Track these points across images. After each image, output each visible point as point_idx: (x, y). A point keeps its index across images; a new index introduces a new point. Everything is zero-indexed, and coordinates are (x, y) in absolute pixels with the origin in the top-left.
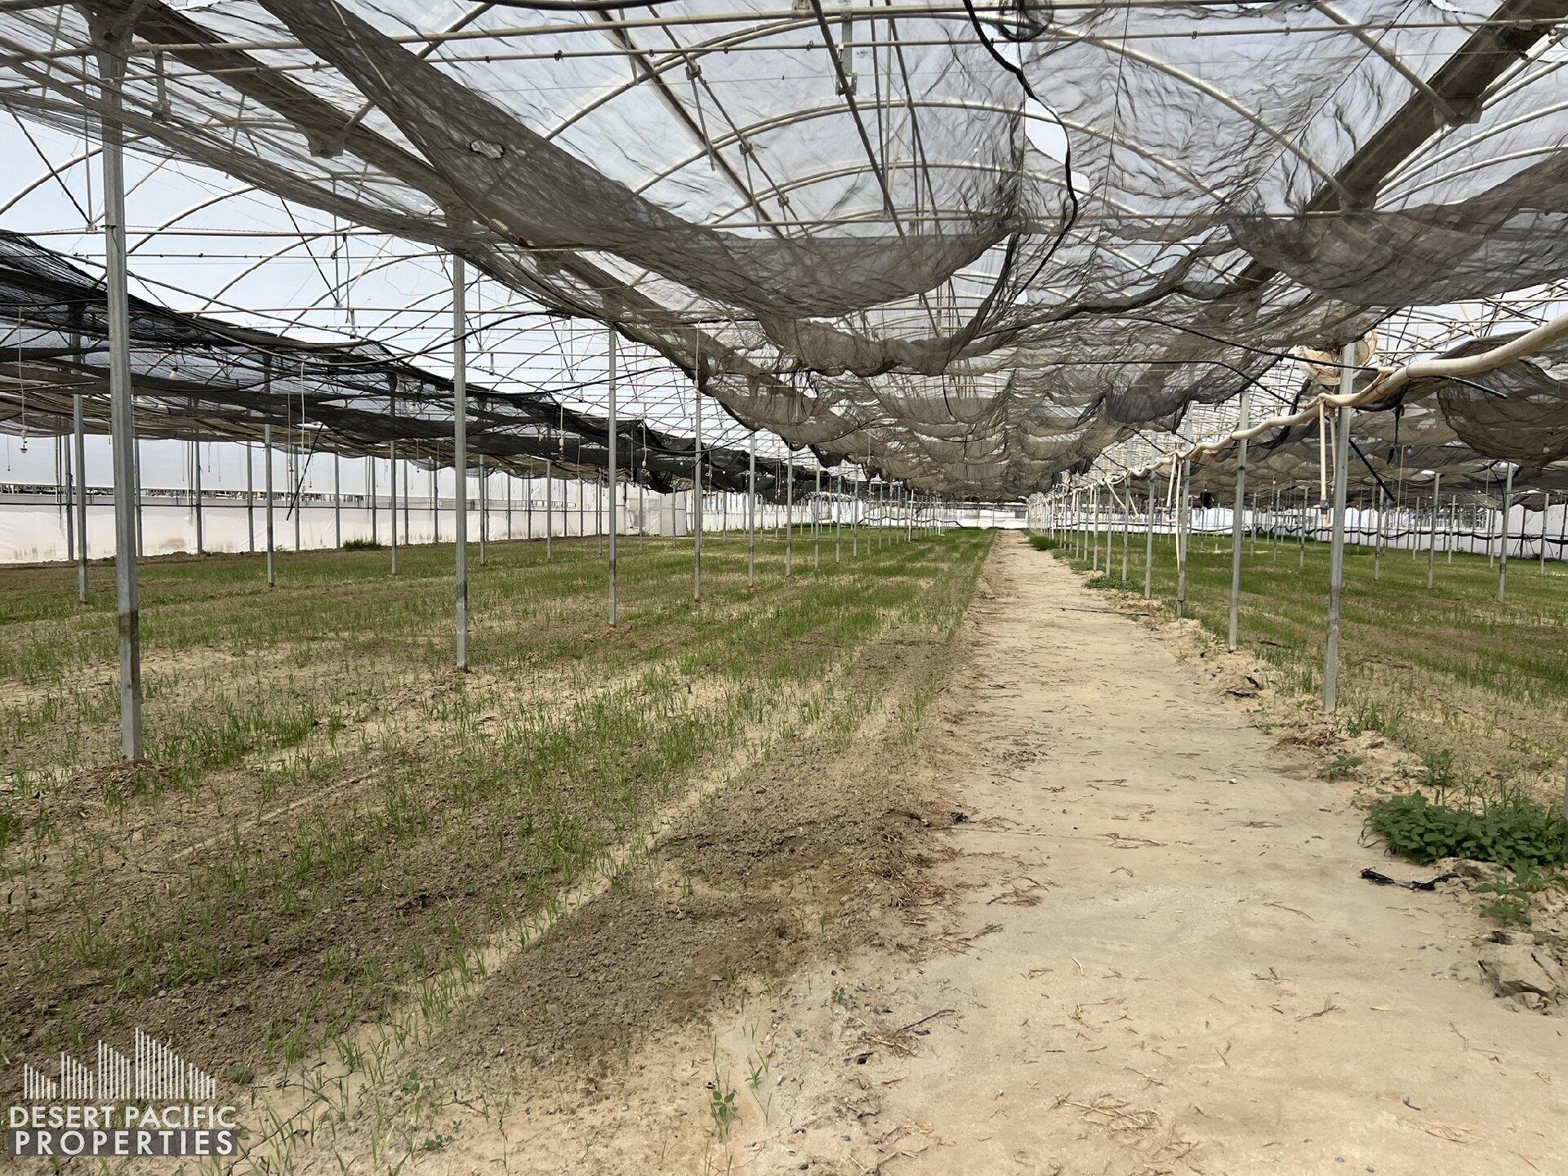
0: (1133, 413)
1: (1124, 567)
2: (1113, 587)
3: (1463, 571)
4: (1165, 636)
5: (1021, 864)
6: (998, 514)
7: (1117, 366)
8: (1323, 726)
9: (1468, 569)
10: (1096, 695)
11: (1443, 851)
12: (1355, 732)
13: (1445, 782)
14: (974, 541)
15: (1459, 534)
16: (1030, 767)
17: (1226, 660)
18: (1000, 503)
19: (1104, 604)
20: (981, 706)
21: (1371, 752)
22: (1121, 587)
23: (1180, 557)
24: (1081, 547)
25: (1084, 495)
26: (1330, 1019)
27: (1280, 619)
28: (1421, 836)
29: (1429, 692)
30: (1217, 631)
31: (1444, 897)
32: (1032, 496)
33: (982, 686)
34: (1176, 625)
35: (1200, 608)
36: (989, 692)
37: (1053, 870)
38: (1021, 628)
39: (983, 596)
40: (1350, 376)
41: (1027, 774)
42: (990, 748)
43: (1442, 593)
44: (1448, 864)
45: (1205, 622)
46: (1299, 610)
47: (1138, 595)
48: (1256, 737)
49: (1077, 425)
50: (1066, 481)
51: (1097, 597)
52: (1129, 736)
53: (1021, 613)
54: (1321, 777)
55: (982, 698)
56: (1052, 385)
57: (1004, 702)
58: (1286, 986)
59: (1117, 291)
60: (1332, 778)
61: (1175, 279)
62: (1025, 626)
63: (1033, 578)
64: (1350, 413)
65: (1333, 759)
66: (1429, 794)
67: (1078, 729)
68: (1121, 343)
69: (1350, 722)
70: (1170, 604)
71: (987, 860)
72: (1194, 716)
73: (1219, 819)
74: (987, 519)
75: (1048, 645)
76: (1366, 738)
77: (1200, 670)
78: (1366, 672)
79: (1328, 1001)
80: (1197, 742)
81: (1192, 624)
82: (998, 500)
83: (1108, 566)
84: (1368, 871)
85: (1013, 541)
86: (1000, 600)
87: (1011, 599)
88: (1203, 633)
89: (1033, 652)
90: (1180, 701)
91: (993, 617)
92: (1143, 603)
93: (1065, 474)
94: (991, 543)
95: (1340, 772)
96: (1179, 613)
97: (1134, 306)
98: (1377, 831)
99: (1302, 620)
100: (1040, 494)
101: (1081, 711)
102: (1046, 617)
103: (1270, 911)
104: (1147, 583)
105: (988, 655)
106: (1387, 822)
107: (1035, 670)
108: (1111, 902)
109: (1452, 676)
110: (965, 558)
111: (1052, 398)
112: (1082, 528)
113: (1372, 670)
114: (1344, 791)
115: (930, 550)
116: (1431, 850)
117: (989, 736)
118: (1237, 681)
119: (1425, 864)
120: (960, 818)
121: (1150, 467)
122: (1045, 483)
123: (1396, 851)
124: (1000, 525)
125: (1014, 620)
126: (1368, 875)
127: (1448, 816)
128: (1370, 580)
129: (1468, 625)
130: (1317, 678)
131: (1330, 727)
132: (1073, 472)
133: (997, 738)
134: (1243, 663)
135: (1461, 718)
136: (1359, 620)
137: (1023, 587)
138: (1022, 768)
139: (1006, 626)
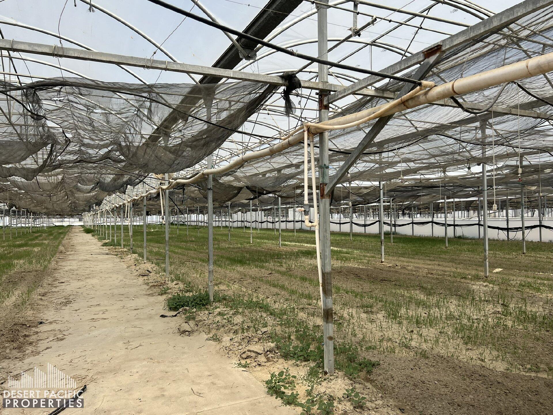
1: (115, 238)
2: (111, 245)
4: (126, 260)
5: (61, 331)
6: (72, 220)
10: (97, 281)
11: (180, 306)
13: (190, 291)
14: (60, 231)
16: (69, 305)
17: (143, 266)
18: (72, 216)
19: (107, 252)
20: (54, 290)
21: (175, 286)
22: (114, 245)
23: (131, 234)
24: (102, 231)
26: (139, 348)
28: (176, 304)
30: (142, 257)
31: (178, 317)
32: (84, 213)
33: (56, 283)
34: (130, 256)
35: (139, 250)
36: (58, 285)
37: (71, 331)
39: (61, 252)
41: (68, 307)
42: (55, 302)
44: (181, 309)
45: (139, 255)
47: (120, 247)
48: (145, 287)
49: (91, 191)
50: (95, 208)
51: (106, 249)
52: (104, 292)
53: (75, 257)
54: (159, 295)
55: (55, 287)
56: (79, 179)
57: (63, 287)
58: (131, 343)
60: (162, 294)
61: (107, 156)
62: (75, 262)
63: (82, 244)
64: (168, 191)
65: (164, 289)
67: (88, 292)
68: (98, 169)
69: (172, 279)
70: (129, 250)
71: (49, 333)
72: (128, 283)
73: (126, 310)
74: (67, 222)
75: (83, 267)
76: (175, 282)
77: (133, 270)
79: (140, 344)
80: (126, 290)
81: (135, 255)
82: (70, 215)
83: (111, 238)
85: (77, 230)
86: (68, 253)
87: (72, 253)
88: (138, 258)
89: (77, 270)
90: (124, 280)
91: (63, 260)
92: (121, 250)
93: (94, 206)
94: (67, 232)
95: (164, 292)
96: (132, 252)
97: (97, 161)
98: (168, 305)
100: (87, 212)
101: (91, 286)
102: (85, 258)
104: (123, 243)
105: (60, 273)
106: (170, 302)
107: (76, 276)
108: (87, 335)
110: (55, 238)
111: (80, 183)
112: (105, 224)
115: (40, 236)
117: (55, 298)
118: (144, 271)
119: (176, 311)
120: (41, 323)
121: (121, 204)
122: (87, 209)
123: (171, 309)
124: (72, 224)
125: (72, 260)
126: (162, 316)
127: (183, 298)
131: (166, 281)
132: (96, 205)
133: (59, 298)
134: (148, 266)
137: (78, 247)
138: (66, 306)
139: (69, 262)
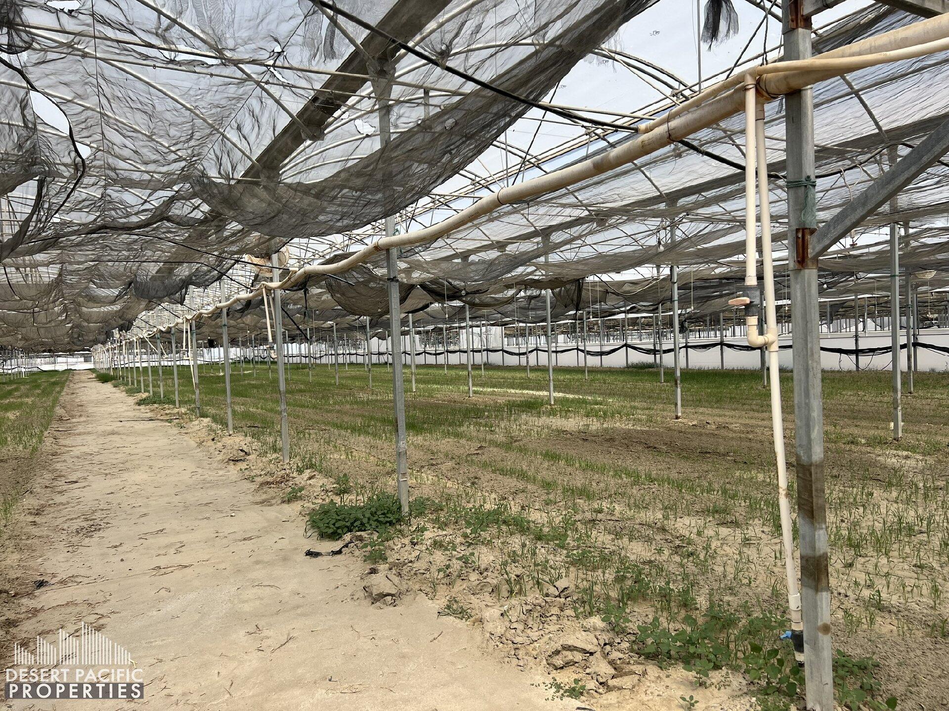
0: (153, 293)
1: (161, 390)
2: (155, 403)
3: (353, 373)
4: (190, 431)
5: (90, 604)
6: (71, 360)
7: (137, 264)
8: (283, 472)
9: (354, 372)
10: (145, 476)
11: (345, 530)
12: (300, 471)
13: (345, 491)
14: (53, 380)
15: (350, 354)
16: (97, 535)
17: (228, 441)
18: (71, 352)
19: (149, 415)
20: (59, 499)
21: (310, 482)
22: (160, 403)
23: (195, 380)
24: (132, 378)
25: (130, 344)
26: (290, 645)
27: (259, 411)
28: (334, 524)
29: (338, 442)
30: (222, 423)
31: (347, 555)
32: (95, 347)
33: (60, 483)
34: (197, 422)
35: (212, 411)
36: (65, 487)
37: (113, 603)
38: (89, 438)
39: (61, 419)
40: (277, 273)
41: (95, 539)
42: (65, 527)
43: (342, 386)
44: (347, 537)
45: (215, 419)
46: (270, 405)
47: (171, 406)
48: (247, 485)
49: (115, 301)
50: (117, 336)
51: (145, 411)
52: (167, 499)
53: (90, 428)
54: (283, 502)
55: (59, 492)
56: (94, 274)
57: (77, 493)
58: (266, 633)
59: (125, 218)
60: (289, 501)
61: (162, 213)
62: (93, 437)
63: (99, 403)
64: (279, 293)
65: (290, 489)
66: (337, 499)
67: (132, 501)
68: (136, 250)
69: (298, 467)
70: (192, 410)
71: (63, 609)
72: (209, 479)
73: (225, 541)
74: (62, 363)
75: (110, 447)
76: (307, 473)
77: (212, 450)
78: (307, 436)
79: (289, 635)
80: (210, 494)
81: (206, 421)
82: (69, 351)
83: (151, 389)
84: (309, 551)
85: (84, 378)
86: (74, 420)
87: (82, 419)
88: (214, 426)
89: (99, 453)
90: (200, 470)
91: (68, 432)
92: (176, 411)
93: (116, 332)
94: (66, 381)
95: (292, 498)
96: (198, 415)
97: (139, 227)
98: (313, 527)
99: (271, 410)
100: (100, 345)
101: (134, 488)
102: (109, 428)
103: (255, 590)
104: (177, 398)
105: (65, 461)
106: (318, 521)
107: (100, 466)
108: (155, 613)
109: (349, 431)
110: (45, 393)
111: (94, 283)
112: (131, 365)
113: (310, 434)
114: (297, 506)
115: (16, 390)
116: (339, 531)
117: (65, 519)
118: (235, 453)
119: (337, 540)
120: (41, 584)
121: (171, 325)
122: (102, 337)
123: (323, 536)
124: (73, 368)
125: (85, 433)
126: (310, 554)
127: (346, 511)
128: (306, 383)
129: (356, 403)
130: (279, 444)
131: (288, 471)
132: (120, 330)
133: (72, 519)
134: (238, 441)
135: (355, 453)
136: (303, 406)
137: (91, 409)
138: (91, 536)
139: (79, 440)
